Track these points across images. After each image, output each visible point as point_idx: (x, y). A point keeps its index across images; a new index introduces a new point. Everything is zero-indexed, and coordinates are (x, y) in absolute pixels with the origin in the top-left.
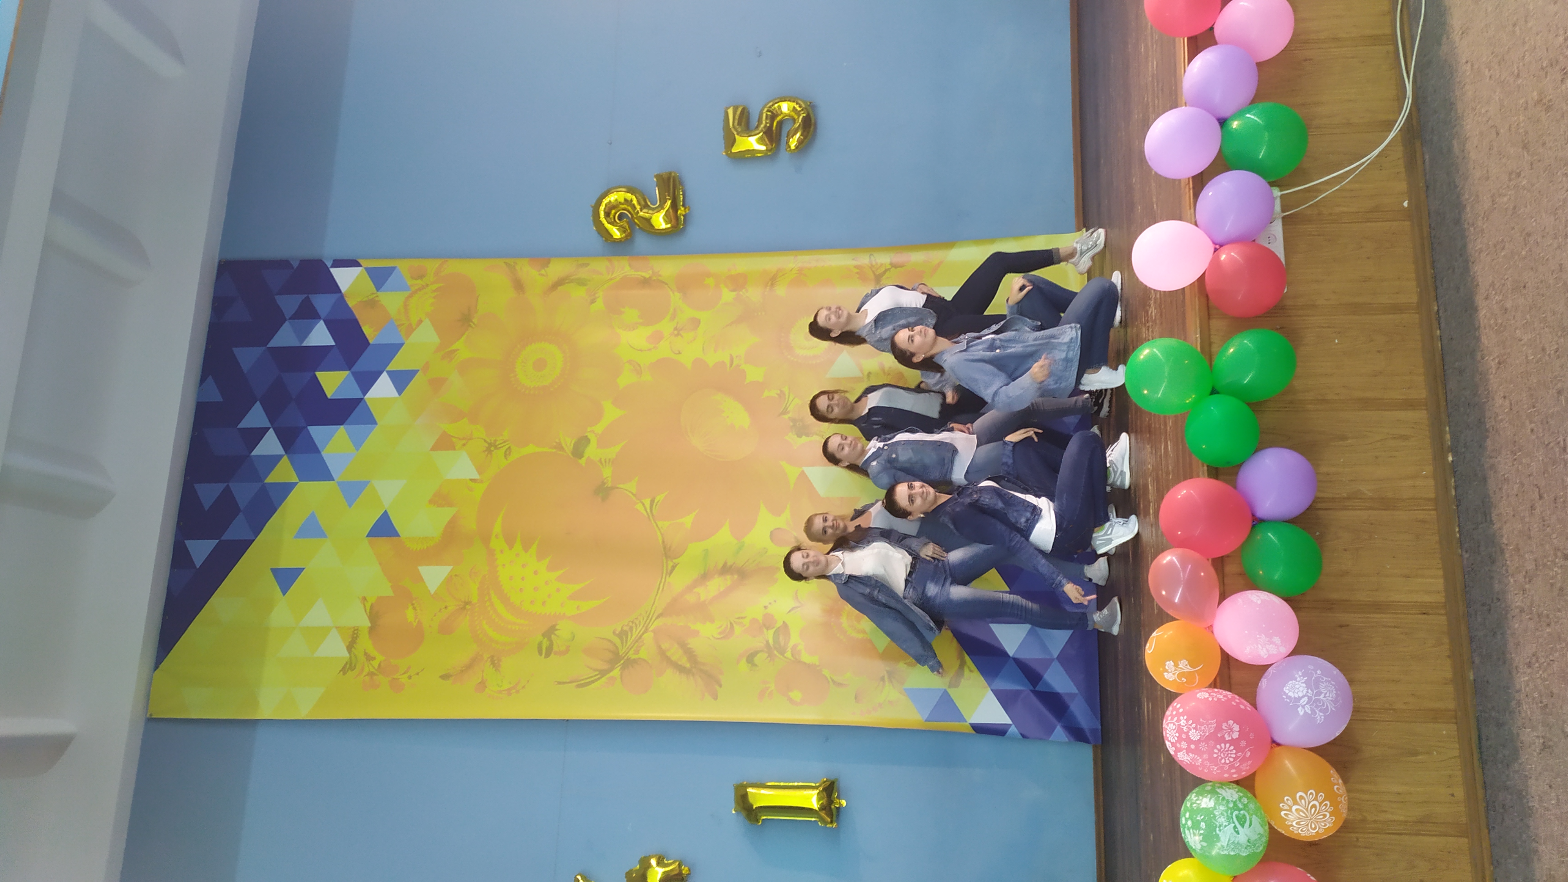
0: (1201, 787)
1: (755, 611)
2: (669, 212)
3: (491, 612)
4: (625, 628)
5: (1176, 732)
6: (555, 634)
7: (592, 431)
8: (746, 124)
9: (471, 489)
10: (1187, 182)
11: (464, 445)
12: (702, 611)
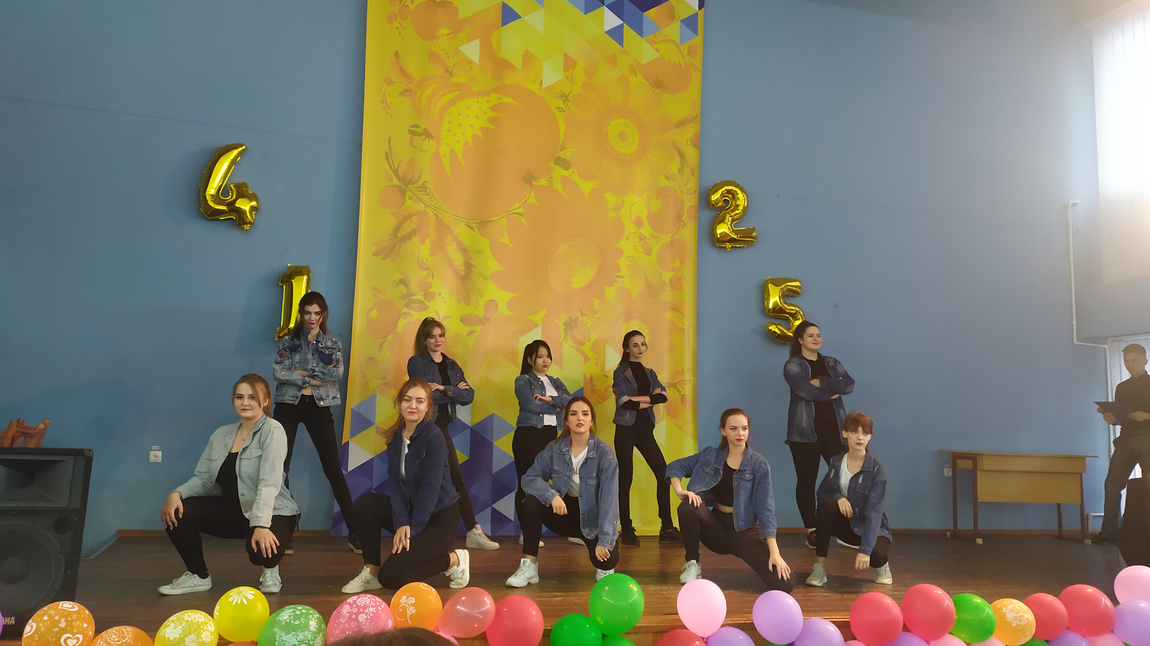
0: (323, 621)
1: (437, 287)
2: (728, 237)
3: (444, 91)
4: (428, 190)
5: (364, 605)
6: (425, 138)
7: (574, 172)
8: (788, 295)
9: (534, 81)
10: (750, 619)
11: (567, 78)
12: (439, 247)
